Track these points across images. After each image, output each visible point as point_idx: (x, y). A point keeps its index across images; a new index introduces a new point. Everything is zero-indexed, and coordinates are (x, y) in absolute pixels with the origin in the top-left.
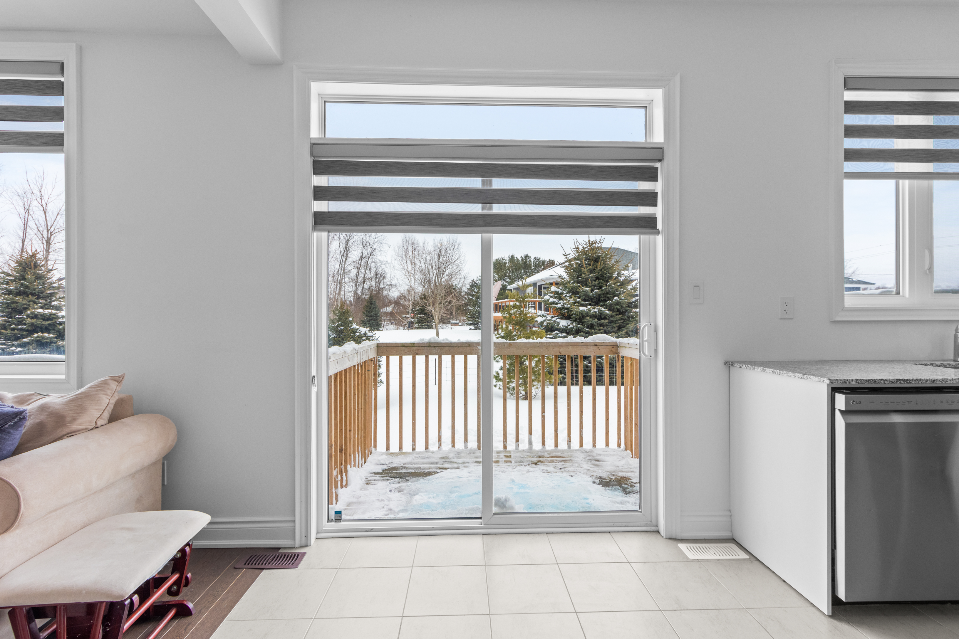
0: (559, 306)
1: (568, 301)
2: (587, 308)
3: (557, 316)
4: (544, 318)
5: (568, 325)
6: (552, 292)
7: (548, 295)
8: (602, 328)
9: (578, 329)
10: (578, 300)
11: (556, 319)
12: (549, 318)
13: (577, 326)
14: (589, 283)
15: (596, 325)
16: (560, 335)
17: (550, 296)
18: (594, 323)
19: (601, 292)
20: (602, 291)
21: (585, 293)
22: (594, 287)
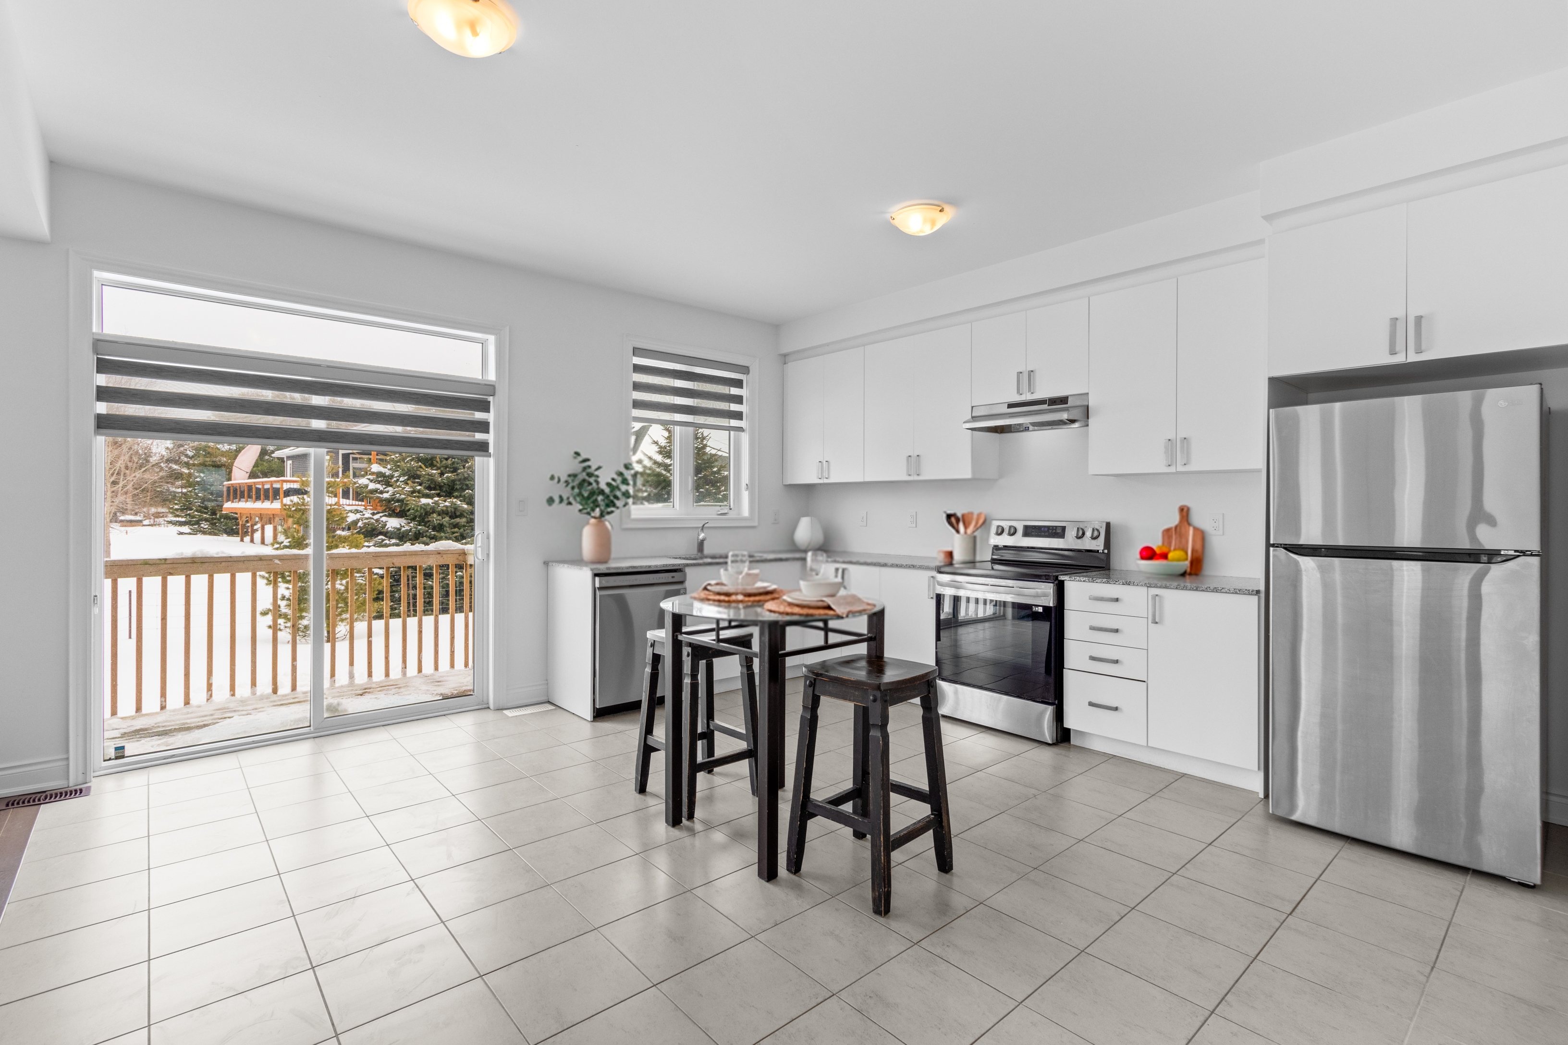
0: (386, 496)
1: (402, 489)
2: (433, 501)
3: (382, 512)
4: (358, 516)
5: (401, 526)
6: (373, 474)
7: (366, 477)
8: (456, 530)
9: (417, 532)
10: (419, 488)
11: (381, 517)
12: (368, 514)
13: (416, 528)
14: (437, 462)
15: (447, 525)
16: (387, 542)
17: (369, 479)
18: (445, 523)
19: (456, 477)
20: (457, 475)
21: (430, 477)
22: (446, 469)
